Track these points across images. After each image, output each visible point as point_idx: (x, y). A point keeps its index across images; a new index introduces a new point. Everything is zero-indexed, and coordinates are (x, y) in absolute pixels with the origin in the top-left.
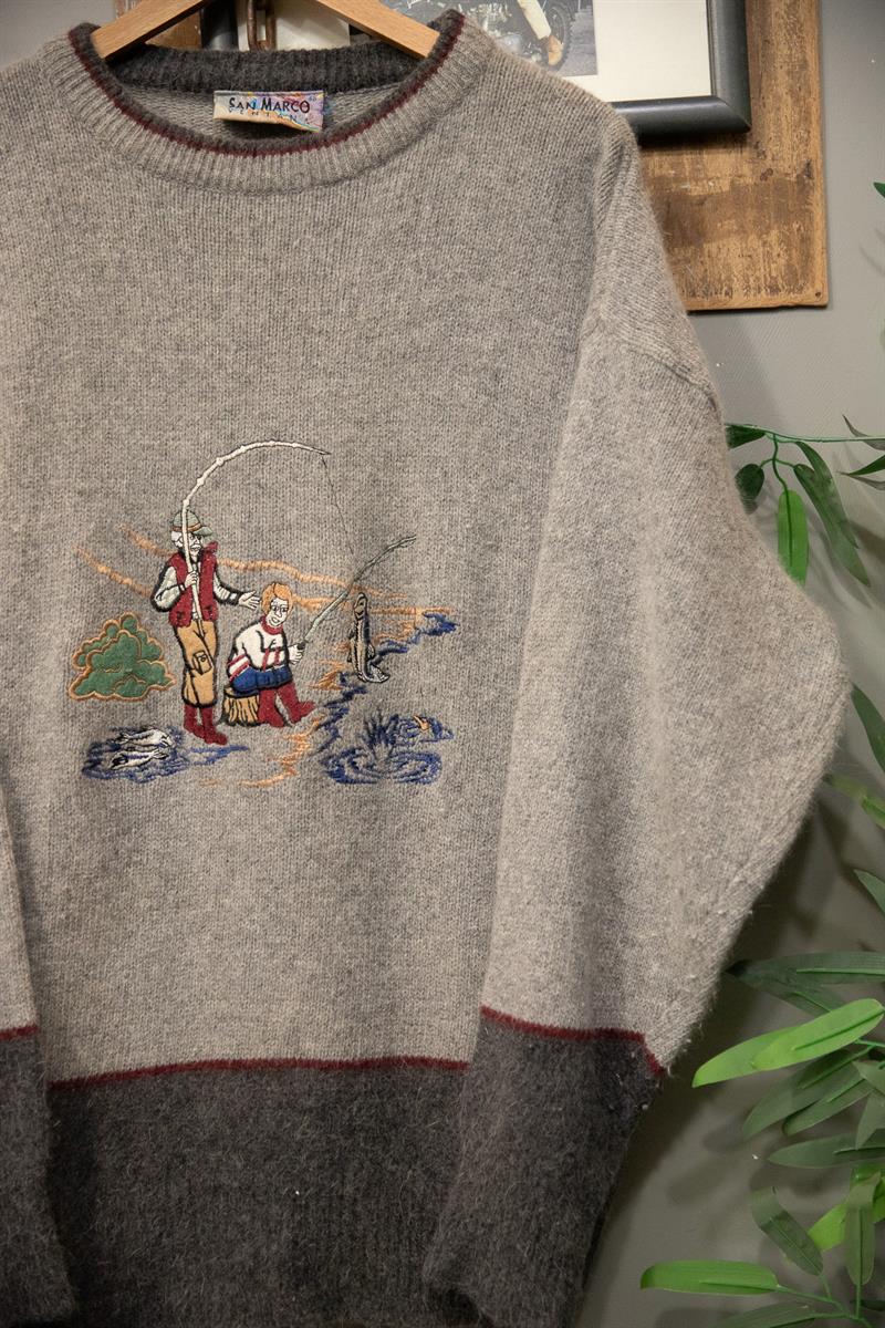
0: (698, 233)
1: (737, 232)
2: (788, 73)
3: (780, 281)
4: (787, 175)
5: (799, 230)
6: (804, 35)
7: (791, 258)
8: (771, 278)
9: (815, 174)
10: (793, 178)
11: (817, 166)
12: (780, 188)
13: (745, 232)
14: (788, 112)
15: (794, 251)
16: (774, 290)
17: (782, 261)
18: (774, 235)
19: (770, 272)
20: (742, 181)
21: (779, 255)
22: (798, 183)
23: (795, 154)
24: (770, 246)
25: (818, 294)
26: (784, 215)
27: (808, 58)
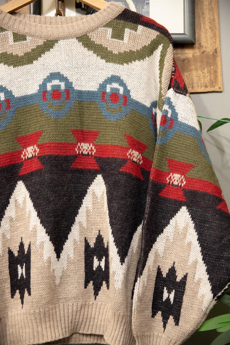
0: (183, 69)
1: (195, 69)
2: (209, 22)
3: (208, 84)
4: (209, 52)
5: (213, 69)
6: (214, 11)
7: (211, 77)
8: (205, 83)
9: (218, 52)
10: (211, 53)
11: (218, 50)
12: (208, 57)
13: (197, 69)
14: (209, 34)
15: (212, 75)
16: (206, 87)
17: (208, 78)
18: (206, 71)
19: (205, 82)
20: (196, 54)
21: (207, 76)
22: (213, 55)
23: (212, 46)
24: (205, 74)
25: (219, 88)
26: (209, 64)
27: (215, 18)
